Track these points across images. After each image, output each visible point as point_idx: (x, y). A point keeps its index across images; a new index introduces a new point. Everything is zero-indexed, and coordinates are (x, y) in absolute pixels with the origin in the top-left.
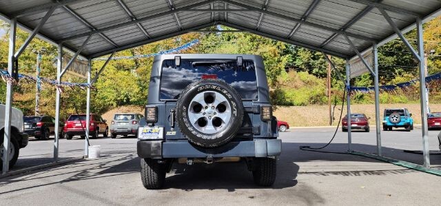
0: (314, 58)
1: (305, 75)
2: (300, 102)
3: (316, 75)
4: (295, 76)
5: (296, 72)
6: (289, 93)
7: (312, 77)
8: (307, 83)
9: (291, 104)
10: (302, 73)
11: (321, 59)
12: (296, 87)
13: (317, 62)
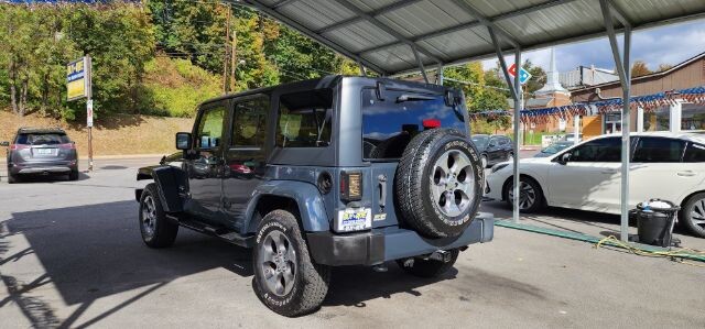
0: (200, 39)
1: (185, 65)
2: (180, 111)
3: (203, 66)
4: (168, 65)
5: (168, 58)
6: (160, 94)
7: (197, 70)
8: (190, 79)
9: (165, 114)
10: (180, 61)
11: (211, 43)
12: (170, 84)
13: (205, 47)
